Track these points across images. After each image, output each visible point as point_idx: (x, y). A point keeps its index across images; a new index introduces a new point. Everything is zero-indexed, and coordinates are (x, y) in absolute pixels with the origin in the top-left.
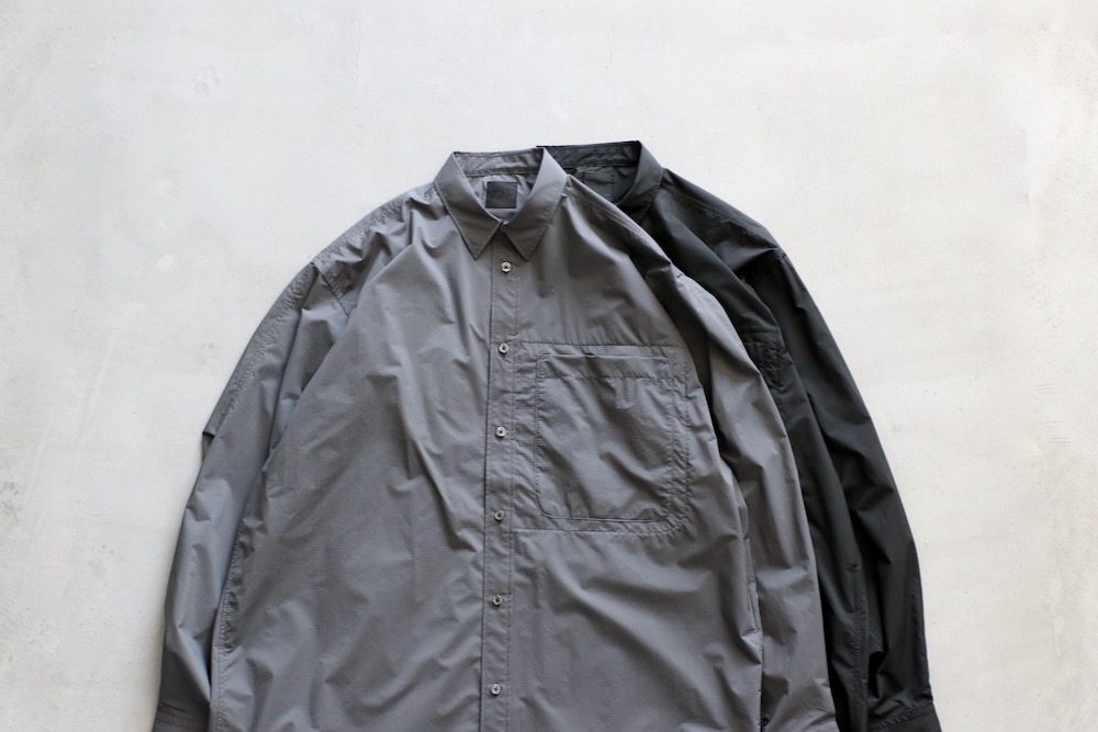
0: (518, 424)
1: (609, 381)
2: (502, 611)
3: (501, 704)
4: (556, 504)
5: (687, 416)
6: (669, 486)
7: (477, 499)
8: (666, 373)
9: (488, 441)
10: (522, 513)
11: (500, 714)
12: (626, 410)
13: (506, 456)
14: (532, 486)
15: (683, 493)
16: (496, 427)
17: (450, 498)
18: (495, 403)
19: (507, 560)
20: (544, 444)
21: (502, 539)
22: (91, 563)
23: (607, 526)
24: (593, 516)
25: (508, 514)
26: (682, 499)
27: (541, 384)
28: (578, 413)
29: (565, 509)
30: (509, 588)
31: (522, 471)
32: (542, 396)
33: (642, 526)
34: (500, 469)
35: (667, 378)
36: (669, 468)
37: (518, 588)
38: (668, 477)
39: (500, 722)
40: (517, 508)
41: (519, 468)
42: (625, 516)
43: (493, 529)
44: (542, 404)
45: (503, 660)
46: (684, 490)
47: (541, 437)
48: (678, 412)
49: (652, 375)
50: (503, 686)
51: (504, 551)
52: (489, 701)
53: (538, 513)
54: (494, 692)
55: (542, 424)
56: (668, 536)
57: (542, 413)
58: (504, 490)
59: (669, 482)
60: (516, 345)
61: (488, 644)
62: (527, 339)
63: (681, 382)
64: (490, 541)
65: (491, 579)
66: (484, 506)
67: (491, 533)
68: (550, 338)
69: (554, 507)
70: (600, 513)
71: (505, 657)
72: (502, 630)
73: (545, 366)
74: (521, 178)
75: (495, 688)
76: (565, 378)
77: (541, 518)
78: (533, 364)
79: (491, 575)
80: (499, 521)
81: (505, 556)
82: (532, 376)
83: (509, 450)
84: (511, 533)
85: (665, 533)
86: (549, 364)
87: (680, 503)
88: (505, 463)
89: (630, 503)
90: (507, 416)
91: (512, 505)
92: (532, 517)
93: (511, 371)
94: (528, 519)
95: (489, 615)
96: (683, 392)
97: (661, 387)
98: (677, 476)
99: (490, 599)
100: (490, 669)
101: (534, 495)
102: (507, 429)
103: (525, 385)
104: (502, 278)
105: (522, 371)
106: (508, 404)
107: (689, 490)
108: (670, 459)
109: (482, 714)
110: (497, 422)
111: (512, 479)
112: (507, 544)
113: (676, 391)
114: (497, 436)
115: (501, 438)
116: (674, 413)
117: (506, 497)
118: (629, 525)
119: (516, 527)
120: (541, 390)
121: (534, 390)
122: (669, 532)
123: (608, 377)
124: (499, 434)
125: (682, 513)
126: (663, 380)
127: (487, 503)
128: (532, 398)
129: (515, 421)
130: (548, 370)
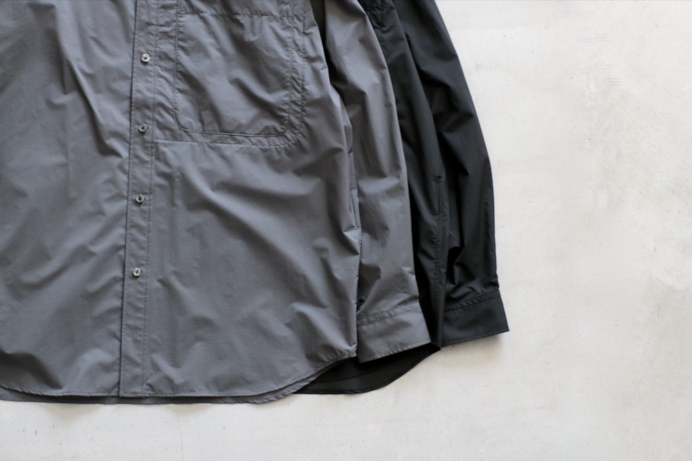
0: (161, 52)
1: (239, 18)
2: (143, 207)
3: (141, 284)
4: (191, 120)
5: (304, 49)
6: (286, 107)
7: (123, 113)
8: (287, 12)
9: (135, 66)
10: (162, 127)
11: (141, 293)
12: (253, 42)
13: (149, 79)
14: (172, 104)
15: (298, 113)
16: (141, 54)
17: (100, 111)
18: (141, 34)
19: (149, 166)
20: (182, 69)
21: (145, 148)
23: (234, 140)
24: (223, 131)
25: (150, 127)
26: (297, 118)
27: (181, 19)
28: (212, 44)
29: (199, 124)
31: (163, 91)
32: (181, 29)
33: (264, 140)
34: (144, 89)
35: (288, 16)
36: (287, 92)
37: (157, 190)
38: (287, 99)
39: (139, 299)
40: (158, 123)
41: (161, 89)
42: (250, 132)
43: (137, 140)
44: (181, 36)
45: (143, 248)
46: (299, 110)
47: (180, 63)
48: (297, 45)
49: (276, 13)
50: (143, 269)
51: (146, 158)
52: (131, 282)
53: (176, 127)
54: (136, 274)
55: (181, 52)
56: (285, 148)
57: (181, 43)
58: (147, 107)
59: (287, 104)
61: (131, 234)
63: (299, 20)
64: (135, 149)
65: (135, 181)
66: (130, 120)
67: (136, 143)
69: (190, 122)
70: (228, 128)
71: (145, 246)
72: (143, 223)
73: (185, 4)
75: (137, 271)
76: (201, 14)
77: (179, 132)
78: (175, 2)
79: (135, 177)
80: (143, 133)
81: (146, 162)
82: (173, 12)
83: (152, 74)
84: (152, 143)
85: (282, 146)
87: (296, 121)
88: (148, 85)
89: (254, 121)
90: (151, 45)
91: (154, 119)
92: (170, 130)
93: (156, 6)
94: (167, 132)
95: (132, 211)
96: (301, 29)
97: (283, 24)
98: (294, 98)
99: (134, 197)
100: (133, 255)
101: (173, 112)
102: (151, 56)
103: (167, 19)
105: (165, 7)
106: (152, 35)
107: (303, 111)
108: (289, 84)
109: (125, 292)
110: (142, 49)
111: (154, 98)
112: (149, 152)
113: (295, 28)
114: (142, 62)
115: (146, 63)
116: (294, 46)
117: (149, 113)
118: (252, 139)
119: (157, 138)
120: (180, 24)
121: (174, 23)
122: (286, 145)
123: (238, 14)
124: (144, 60)
125: (297, 129)
126: (285, 19)
127: (132, 117)
128: (173, 30)
129: (158, 49)
130: (187, 7)
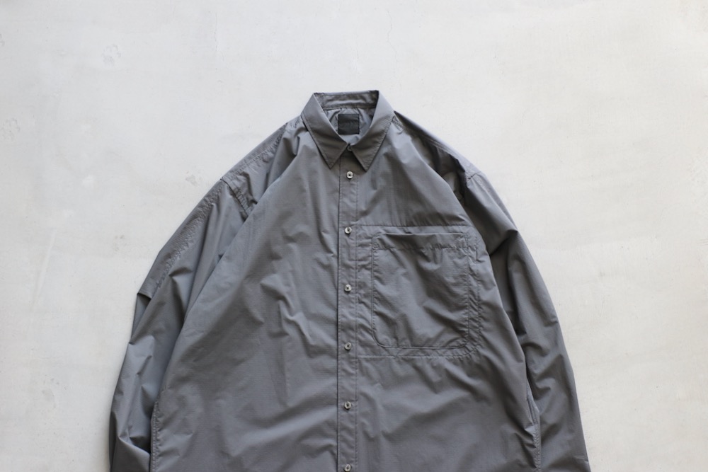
0: (360, 282)
1: (423, 251)
2: (350, 412)
4: (387, 337)
5: (478, 274)
6: (467, 323)
7: (331, 336)
8: (463, 243)
9: (339, 295)
10: (364, 344)
12: (435, 271)
13: (352, 305)
14: (371, 325)
15: (476, 327)
16: (344, 285)
18: (343, 269)
19: (354, 377)
20: (378, 295)
21: (351, 363)
22: (43, 392)
23: (424, 352)
24: (414, 345)
25: (354, 345)
26: (476, 332)
27: (375, 254)
29: (394, 340)
30: (356, 397)
31: (364, 315)
32: (376, 263)
33: (449, 353)
34: (348, 314)
35: (464, 247)
36: (466, 311)
37: (362, 398)
38: (466, 317)
40: (360, 341)
41: (361, 313)
42: (437, 344)
43: (344, 356)
44: (376, 268)
45: (352, 447)
46: (477, 326)
47: (376, 291)
48: (471, 270)
49: (453, 245)
50: (353, 465)
51: (352, 371)
53: (375, 344)
54: (346, 470)
55: (377, 282)
56: (467, 358)
57: (377, 274)
58: (351, 329)
59: (466, 321)
60: (357, 228)
61: (341, 436)
62: (365, 224)
63: (473, 250)
64: (342, 364)
65: (343, 391)
66: (337, 340)
67: (343, 359)
68: (380, 222)
69: (386, 339)
70: (418, 343)
71: (354, 445)
72: (351, 426)
73: (378, 242)
74: (362, 111)
75: (347, 466)
76: (392, 249)
77: (378, 348)
78: (370, 240)
79: (343, 388)
80: (348, 351)
81: (352, 374)
82: (368, 249)
83: (353, 301)
84: (356, 358)
85: (464, 356)
86: (381, 240)
87: (475, 335)
88: (351, 310)
89: (440, 335)
90: (353, 277)
91: (357, 339)
92: (371, 346)
93: (354, 245)
94: (368, 349)
95: (342, 416)
96: (475, 257)
97: (459, 254)
98: (473, 316)
99: (343, 404)
100: (344, 454)
101: (372, 332)
102: (352, 286)
103: (364, 255)
104: (346, 183)
105: (362, 245)
106: (353, 268)
107: (480, 326)
108: (467, 304)
110: (345, 281)
111: (356, 321)
112: (354, 366)
113: (471, 257)
114: (345, 291)
115: (348, 292)
116: (469, 272)
117: (352, 334)
118: (439, 351)
119: (360, 354)
120: (375, 258)
121: (370, 258)
122: (468, 355)
123: (423, 248)
124: (346, 290)
125: (475, 341)
126: (461, 249)
127: (339, 338)
128: (369, 264)
129: (358, 280)
130: (380, 244)
